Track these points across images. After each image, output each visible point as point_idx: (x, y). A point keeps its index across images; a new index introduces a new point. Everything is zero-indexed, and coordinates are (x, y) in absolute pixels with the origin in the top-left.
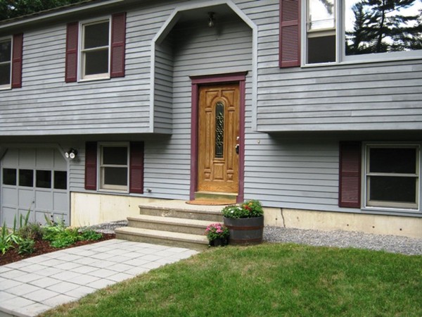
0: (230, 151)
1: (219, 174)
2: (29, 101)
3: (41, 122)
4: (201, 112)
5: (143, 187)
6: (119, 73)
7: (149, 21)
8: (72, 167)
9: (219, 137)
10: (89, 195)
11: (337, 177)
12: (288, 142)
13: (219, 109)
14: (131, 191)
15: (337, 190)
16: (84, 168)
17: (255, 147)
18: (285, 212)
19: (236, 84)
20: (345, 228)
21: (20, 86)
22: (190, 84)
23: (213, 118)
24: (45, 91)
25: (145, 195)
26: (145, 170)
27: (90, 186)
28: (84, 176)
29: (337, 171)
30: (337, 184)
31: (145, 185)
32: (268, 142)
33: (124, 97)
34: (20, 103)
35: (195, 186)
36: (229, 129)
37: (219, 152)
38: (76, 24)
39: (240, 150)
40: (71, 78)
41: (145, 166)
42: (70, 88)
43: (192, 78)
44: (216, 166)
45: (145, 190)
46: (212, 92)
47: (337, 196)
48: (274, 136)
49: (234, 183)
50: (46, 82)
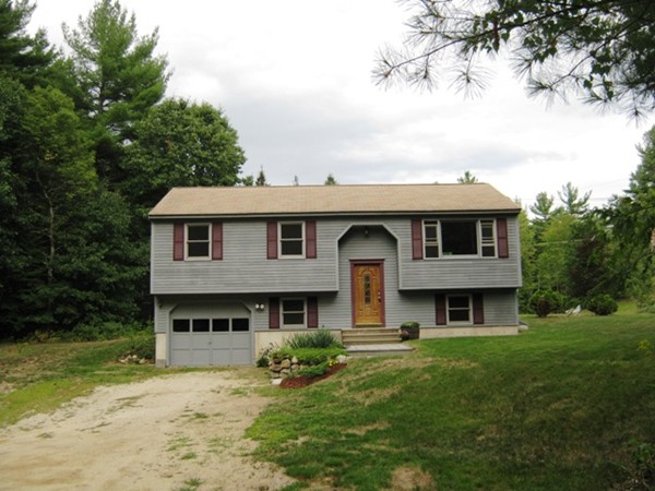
0: (375, 301)
1: (368, 313)
2: (231, 270)
3: (243, 284)
4: (356, 279)
6: (312, 255)
7: (334, 228)
9: (367, 293)
11: (434, 311)
12: (409, 296)
13: (367, 278)
15: (435, 317)
17: (391, 297)
19: (378, 265)
21: (222, 259)
22: (349, 263)
23: (364, 282)
25: (319, 328)
26: (319, 314)
29: (434, 309)
30: (434, 314)
31: (319, 322)
32: (398, 295)
33: (317, 270)
35: (354, 321)
36: (374, 288)
37: (368, 300)
38: (276, 223)
39: (382, 301)
40: (272, 256)
41: (319, 311)
42: (270, 263)
43: (350, 260)
44: (367, 309)
45: (319, 325)
46: (362, 269)
48: (401, 292)
49: (378, 318)
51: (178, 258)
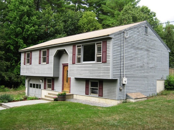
1: (67, 86)
2: (33, 68)
4: (64, 72)
5: (54, 89)
6: (48, 63)
11: (85, 88)
15: (85, 91)
18: (77, 95)
20: (87, 99)
22: (62, 65)
23: (66, 73)
27: (45, 88)
29: (85, 87)
30: (85, 89)
35: (63, 89)
37: (67, 81)
38: (41, 51)
40: (40, 63)
43: (63, 64)
47: (85, 92)
49: (69, 89)
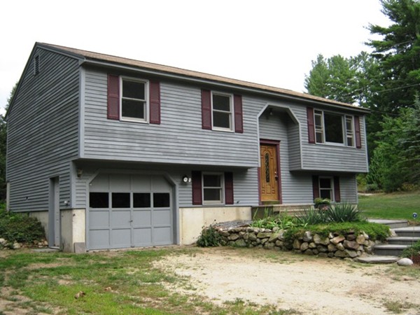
0: (273, 179)
1: (269, 191)
2: (169, 137)
3: (181, 154)
5: (233, 200)
6: (239, 130)
7: (255, 105)
8: (181, 189)
9: (267, 172)
10: (195, 209)
12: (296, 176)
14: (226, 203)
15: (312, 196)
16: (191, 189)
17: (285, 176)
21: (159, 123)
23: (265, 161)
24: (185, 131)
25: (234, 205)
26: (234, 190)
27: (197, 202)
28: (191, 195)
29: (312, 188)
30: (312, 193)
31: (234, 199)
32: (289, 175)
33: (243, 145)
34: (159, 136)
35: (260, 198)
36: (272, 167)
38: (209, 91)
39: (278, 179)
40: (206, 126)
41: (234, 187)
42: (206, 133)
44: (267, 187)
45: (235, 202)
46: (263, 148)
48: (291, 173)
50: (184, 124)
51: (112, 116)
